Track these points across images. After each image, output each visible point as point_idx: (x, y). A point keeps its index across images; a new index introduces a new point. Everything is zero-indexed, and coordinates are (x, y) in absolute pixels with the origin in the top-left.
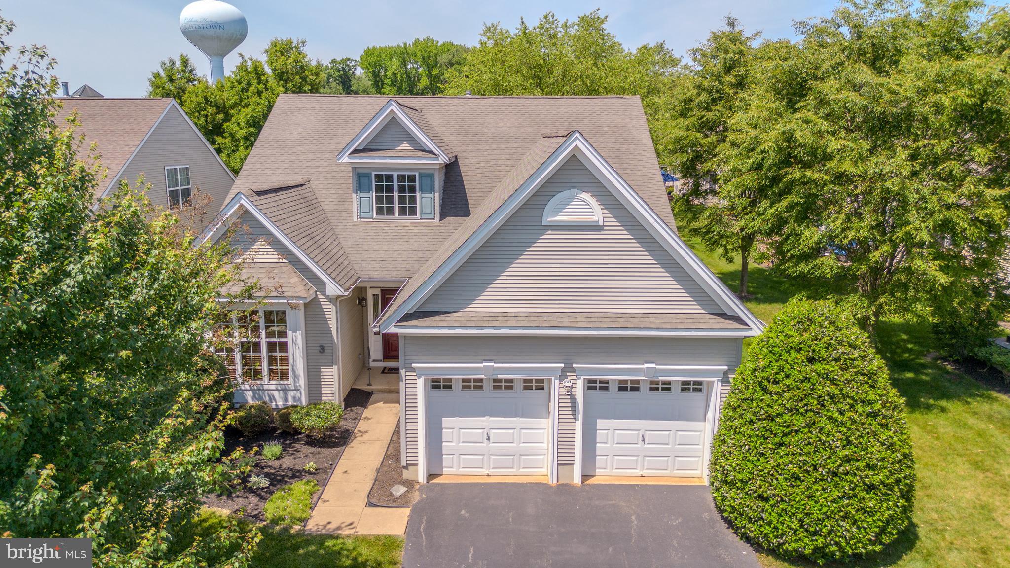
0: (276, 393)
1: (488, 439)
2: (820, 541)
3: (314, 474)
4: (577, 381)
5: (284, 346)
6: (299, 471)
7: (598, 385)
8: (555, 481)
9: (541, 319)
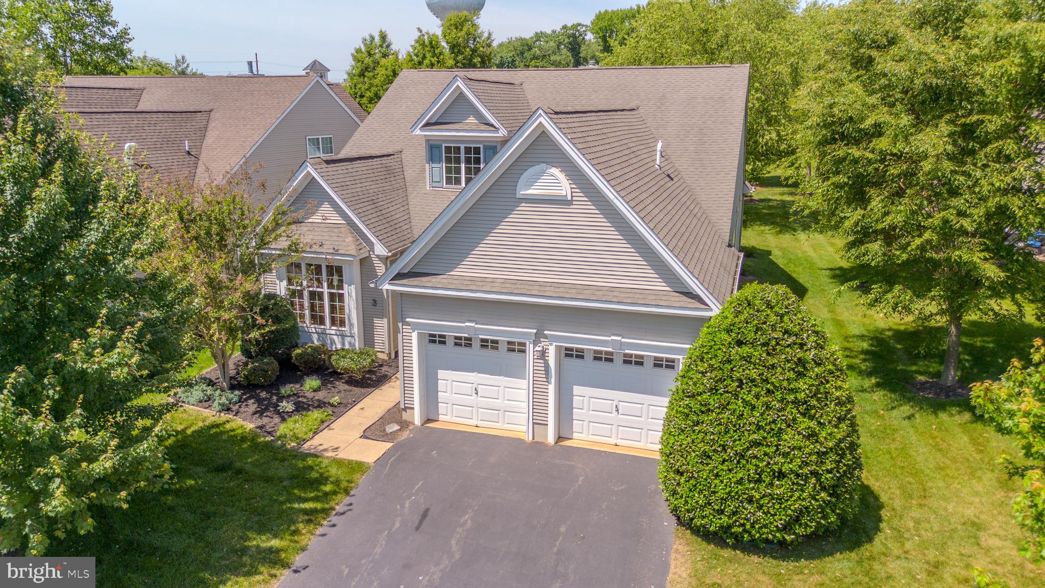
0: (335, 338)
1: (477, 393)
2: (725, 520)
3: (336, 406)
4: (550, 347)
5: (341, 296)
6: (324, 403)
7: (574, 353)
8: (531, 438)
9: (514, 286)
